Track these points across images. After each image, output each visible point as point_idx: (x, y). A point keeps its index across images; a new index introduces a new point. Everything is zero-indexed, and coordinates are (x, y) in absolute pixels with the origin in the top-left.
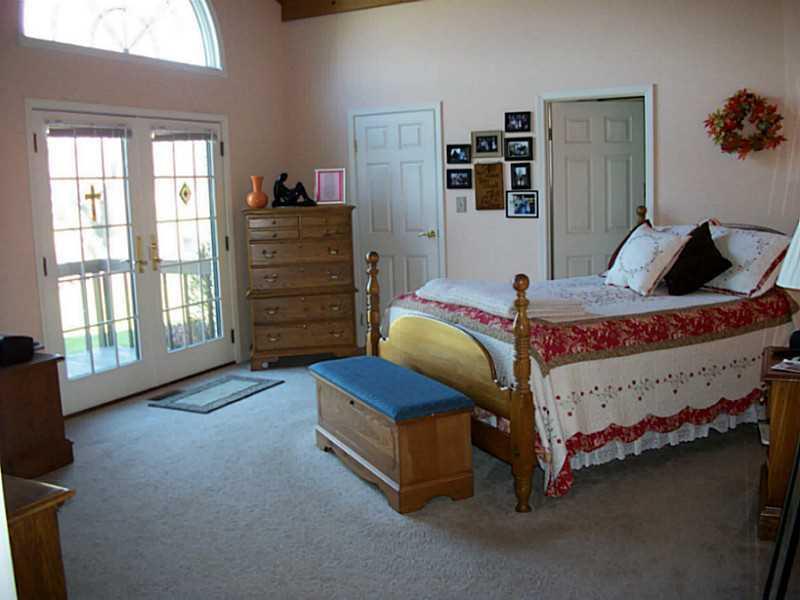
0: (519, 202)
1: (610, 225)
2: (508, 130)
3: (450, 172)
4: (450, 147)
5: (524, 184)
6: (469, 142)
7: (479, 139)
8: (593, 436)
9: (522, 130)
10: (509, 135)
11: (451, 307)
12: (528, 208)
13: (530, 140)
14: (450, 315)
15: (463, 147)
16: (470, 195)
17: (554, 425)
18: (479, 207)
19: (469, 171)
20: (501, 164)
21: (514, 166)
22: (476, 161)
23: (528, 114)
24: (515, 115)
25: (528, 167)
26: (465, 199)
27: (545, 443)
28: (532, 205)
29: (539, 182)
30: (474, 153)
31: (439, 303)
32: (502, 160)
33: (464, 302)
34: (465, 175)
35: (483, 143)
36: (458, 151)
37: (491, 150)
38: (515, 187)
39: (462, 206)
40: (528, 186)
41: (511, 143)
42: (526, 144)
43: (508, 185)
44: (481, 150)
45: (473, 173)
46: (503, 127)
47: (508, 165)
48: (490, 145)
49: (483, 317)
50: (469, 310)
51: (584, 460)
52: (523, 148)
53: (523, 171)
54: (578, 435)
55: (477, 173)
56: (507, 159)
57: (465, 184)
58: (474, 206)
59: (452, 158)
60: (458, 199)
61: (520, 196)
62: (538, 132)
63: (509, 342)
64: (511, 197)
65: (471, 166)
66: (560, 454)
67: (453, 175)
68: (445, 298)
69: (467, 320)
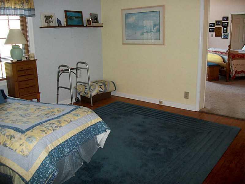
0: (224, 35)
1: (243, 41)
2: (223, 20)
3: (210, 29)
4: (210, 24)
5: (226, 32)
6: (214, 23)
7: (217, 22)
8: (239, 72)
9: (226, 20)
10: (223, 21)
11: (215, 52)
12: (226, 37)
13: (228, 23)
14: (215, 53)
15: (213, 23)
16: (214, 34)
17: (233, 68)
18: (216, 36)
19: (214, 29)
20: (221, 27)
21: (224, 28)
22: (216, 27)
23: (228, 17)
24: (225, 17)
25: (227, 28)
26: (213, 34)
27: (231, 71)
28: (227, 36)
29: (229, 31)
30: (215, 25)
31: (213, 51)
32: (221, 26)
33: (218, 51)
34: (213, 29)
35: (218, 23)
36: (212, 24)
37: (219, 24)
38: (224, 32)
39: (212, 36)
40: (227, 32)
41: (223, 23)
42: (227, 23)
43: (222, 32)
44: (217, 24)
45: (215, 29)
46: (222, 20)
47: (222, 27)
48: (219, 23)
49: (221, 53)
50: (219, 52)
51: (237, 75)
52: (226, 24)
53: (226, 29)
54: (237, 71)
55: (216, 29)
56: (222, 26)
57: (213, 31)
58: (215, 36)
59: (210, 26)
60: (211, 34)
61: (224, 34)
62: (229, 21)
63: (227, 56)
64: (223, 34)
65: (214, 28)
66: (234, 73)
67: (211, 29)
68: (214, 50)
69: (219, 53)
